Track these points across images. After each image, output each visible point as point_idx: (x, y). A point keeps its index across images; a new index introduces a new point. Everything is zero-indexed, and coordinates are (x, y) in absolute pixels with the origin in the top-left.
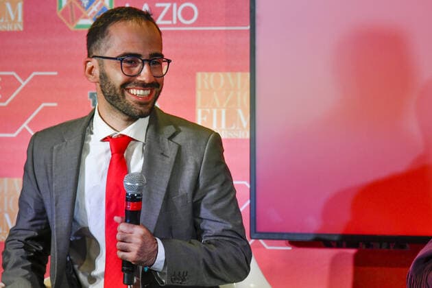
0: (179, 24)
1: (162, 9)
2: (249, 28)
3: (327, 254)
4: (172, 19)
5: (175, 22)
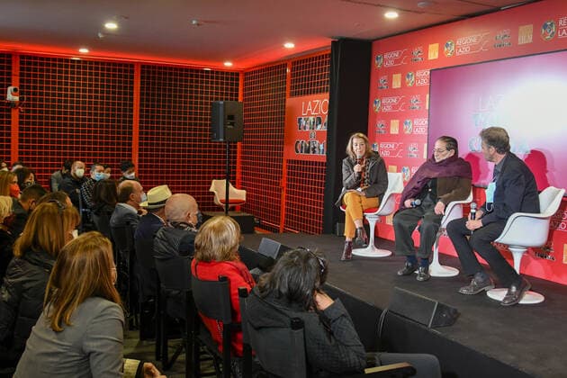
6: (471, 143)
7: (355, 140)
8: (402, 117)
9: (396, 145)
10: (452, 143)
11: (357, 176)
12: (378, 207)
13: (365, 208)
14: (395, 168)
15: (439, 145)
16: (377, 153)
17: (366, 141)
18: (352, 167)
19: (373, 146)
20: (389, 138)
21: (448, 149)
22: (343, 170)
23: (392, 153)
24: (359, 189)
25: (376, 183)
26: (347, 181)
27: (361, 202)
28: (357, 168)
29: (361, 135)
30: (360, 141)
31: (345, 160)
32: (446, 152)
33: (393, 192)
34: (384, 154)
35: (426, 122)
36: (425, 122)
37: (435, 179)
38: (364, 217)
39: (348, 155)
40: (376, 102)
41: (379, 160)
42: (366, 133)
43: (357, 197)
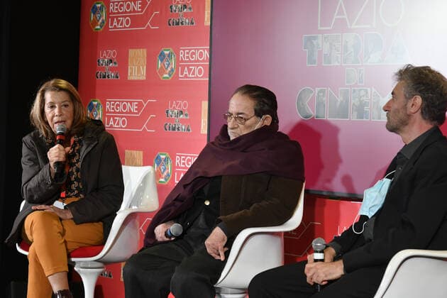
1: (192, 69)
4: (194, 74)
5: (196, 76)
6: (300, 99)
7: (49, 97)
8: (152, 44)
9: (140, 105)
10: (265, 100)
11: (54, 170)
12: (103, 243)
13: (72, 247)
14: (139, 155)
15: (238, 104)
16: (99, 123)
17: (73, 98)
18: (44, 151)
19: (91, 107)
20: (126, 89)
21: (259, 113)
22: (23, 159)
23: (132, 121)
24: (59, 205)
25: (97, 189)
26: (32, 184)
27: (63, 234)
28: (55, 154)
29: (63, 83)
30: (62, 96)
31: (27, 139)
32: (253, 120)
33: (135, 208)
34: (115, 125)
35: (206, 54)
36: (202, 53)
37: (219, 177)
38: (71, 265)
39: (33, 128)
40: (95, 10)
41: (102, 139)
42: (74, 80)
43: (56, 222)
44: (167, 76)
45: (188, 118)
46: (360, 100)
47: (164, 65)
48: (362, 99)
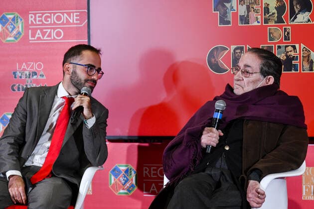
0: (54, 39)
1: (47, 32)
2: (87, 40)
3: (125, 145)
4: (51, 37)
5: (52, 38)
44: (12, 39)
45: (45, 78)
46: (286, 56)
47: (7, 29)
48: (288, 54)
